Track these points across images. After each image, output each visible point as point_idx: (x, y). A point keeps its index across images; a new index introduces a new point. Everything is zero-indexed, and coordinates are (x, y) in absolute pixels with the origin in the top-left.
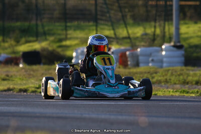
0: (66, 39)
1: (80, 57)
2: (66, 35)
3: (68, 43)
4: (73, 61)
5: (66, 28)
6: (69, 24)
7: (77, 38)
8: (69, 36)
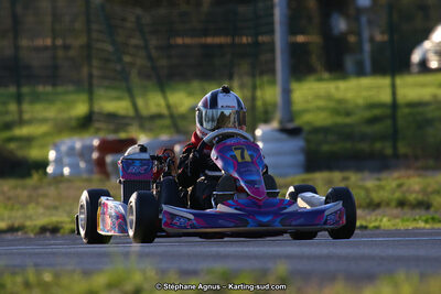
0: (21, 122)
1: (66, 160)
2: (21, 112)
3: (24, 131)
4: (50, 170)
5: (19, 99)
6: (25, 90)
7: (44, 121)
8: (26, 116)
